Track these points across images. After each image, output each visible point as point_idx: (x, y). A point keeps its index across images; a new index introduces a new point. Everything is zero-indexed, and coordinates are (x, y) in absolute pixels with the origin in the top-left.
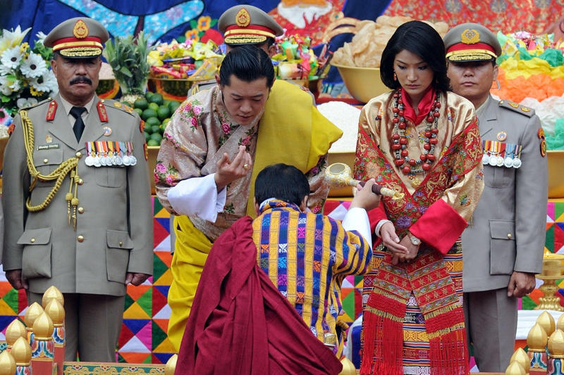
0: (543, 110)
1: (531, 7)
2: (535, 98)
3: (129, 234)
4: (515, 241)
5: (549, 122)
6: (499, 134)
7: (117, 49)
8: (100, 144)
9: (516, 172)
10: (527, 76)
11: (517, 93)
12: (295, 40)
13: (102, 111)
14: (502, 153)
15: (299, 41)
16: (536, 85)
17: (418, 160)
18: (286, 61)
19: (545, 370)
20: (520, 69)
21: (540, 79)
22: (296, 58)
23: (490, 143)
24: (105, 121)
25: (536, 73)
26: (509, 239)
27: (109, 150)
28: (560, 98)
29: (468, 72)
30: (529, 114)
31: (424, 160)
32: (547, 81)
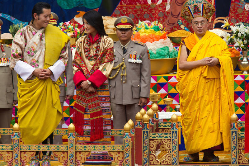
0: (152, 46)
1: (157, 16)
2: (150, 42)
3: (13, 88)
4: (140, 87)
5: (154, 50)
6: (134, 52)
7: (13, 29)
8: (2, 59)
9: (141, 65)
10: (147, 34)
11: (144, 40)
12: (73, 25)
13: (2, 48)
14: (135, 58)
15: (74, 25)
16: (150, 38)
17: (93, 55)
18: (69, 32)
19: (141, 127)
20: (145, 32)
21: (151, 35)
22: (73, 31)
23: (131, 55)
24: (3, 51)
25: (150, 34)
26: (139, 87)
27: (5, 61)
28: (158, 42)
29: (123, 32)
30: (144, 45)
31: (95, 55)
32: (154, 36)
